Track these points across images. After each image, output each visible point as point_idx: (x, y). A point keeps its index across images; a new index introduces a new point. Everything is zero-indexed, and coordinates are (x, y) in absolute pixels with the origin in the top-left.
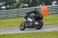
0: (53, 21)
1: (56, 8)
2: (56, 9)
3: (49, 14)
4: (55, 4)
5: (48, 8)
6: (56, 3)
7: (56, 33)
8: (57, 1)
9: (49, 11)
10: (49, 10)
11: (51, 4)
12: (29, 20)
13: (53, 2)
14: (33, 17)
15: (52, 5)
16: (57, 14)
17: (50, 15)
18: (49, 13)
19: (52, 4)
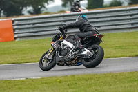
0: (24, 54)
1: (31, 22)
2: (31, 26)
3: (15, 38)
4: (29, 12)
5: (13, 22)
6: (32, 11)
7: (31, 84)
8: (33, 6)
9: (14, 30)
10: (15, 28)
11: (19, 13)
12: (64, 45)
13: (24, 9)
14: (77, 37)
15: (23, 15)
16: (34, 38)
17: (18, 39)
18: (16, 36)
19: (23, 13)
